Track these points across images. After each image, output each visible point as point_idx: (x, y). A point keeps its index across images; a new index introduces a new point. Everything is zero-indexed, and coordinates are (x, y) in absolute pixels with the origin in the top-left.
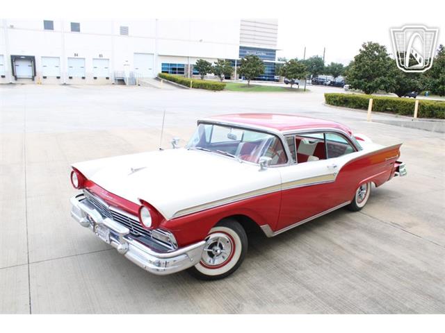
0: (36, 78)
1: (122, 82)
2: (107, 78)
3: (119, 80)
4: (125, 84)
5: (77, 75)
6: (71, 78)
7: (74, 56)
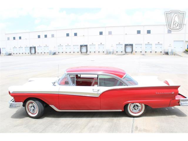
0: (133, 52)
1: (167, 53)
2: (161, 52)
3: (166, 53)
4: (168, 55)
5: (148, 51)
6: (146, 52)
7: (147, 43)
